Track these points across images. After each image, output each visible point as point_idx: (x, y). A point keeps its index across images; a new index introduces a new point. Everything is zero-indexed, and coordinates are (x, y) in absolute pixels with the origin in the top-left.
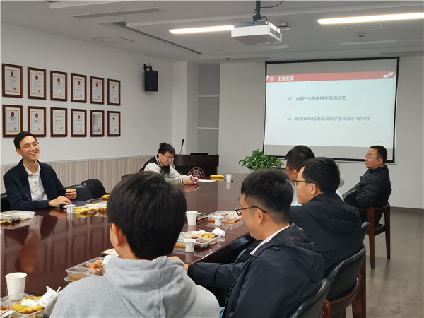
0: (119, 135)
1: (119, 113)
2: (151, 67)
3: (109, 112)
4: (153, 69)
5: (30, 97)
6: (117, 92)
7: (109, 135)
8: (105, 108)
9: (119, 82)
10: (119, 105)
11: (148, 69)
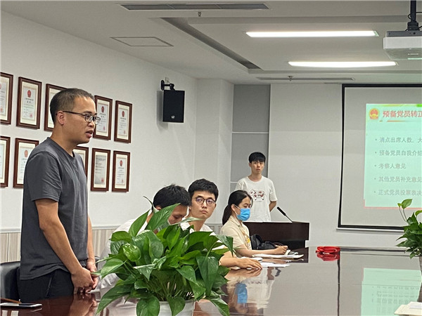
0: (127, 190)
1: (128, 154)
2: (173, 85)
3: (115, 152)
4: (176, 88)
5: (18, 124)
6: (127, 122)
7: (114, 190)
8: (112, 145)
9: (130, 105)
10: (128, 141)
11: (168, 88)
